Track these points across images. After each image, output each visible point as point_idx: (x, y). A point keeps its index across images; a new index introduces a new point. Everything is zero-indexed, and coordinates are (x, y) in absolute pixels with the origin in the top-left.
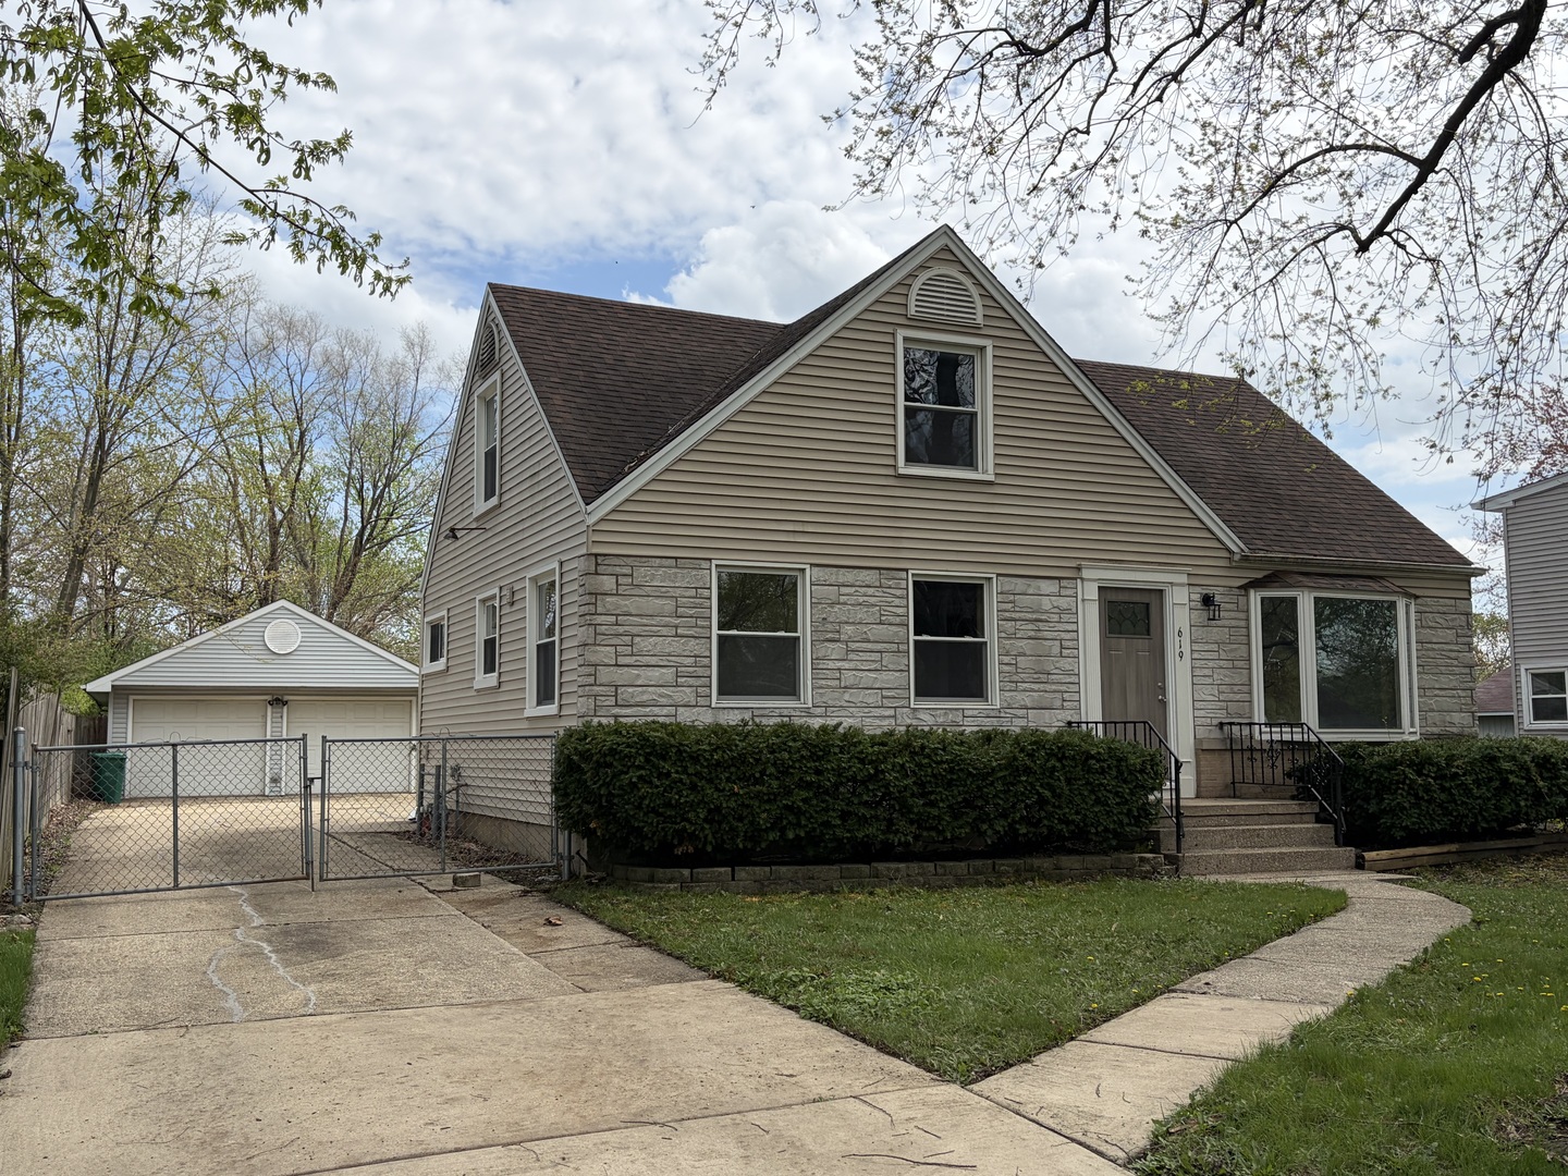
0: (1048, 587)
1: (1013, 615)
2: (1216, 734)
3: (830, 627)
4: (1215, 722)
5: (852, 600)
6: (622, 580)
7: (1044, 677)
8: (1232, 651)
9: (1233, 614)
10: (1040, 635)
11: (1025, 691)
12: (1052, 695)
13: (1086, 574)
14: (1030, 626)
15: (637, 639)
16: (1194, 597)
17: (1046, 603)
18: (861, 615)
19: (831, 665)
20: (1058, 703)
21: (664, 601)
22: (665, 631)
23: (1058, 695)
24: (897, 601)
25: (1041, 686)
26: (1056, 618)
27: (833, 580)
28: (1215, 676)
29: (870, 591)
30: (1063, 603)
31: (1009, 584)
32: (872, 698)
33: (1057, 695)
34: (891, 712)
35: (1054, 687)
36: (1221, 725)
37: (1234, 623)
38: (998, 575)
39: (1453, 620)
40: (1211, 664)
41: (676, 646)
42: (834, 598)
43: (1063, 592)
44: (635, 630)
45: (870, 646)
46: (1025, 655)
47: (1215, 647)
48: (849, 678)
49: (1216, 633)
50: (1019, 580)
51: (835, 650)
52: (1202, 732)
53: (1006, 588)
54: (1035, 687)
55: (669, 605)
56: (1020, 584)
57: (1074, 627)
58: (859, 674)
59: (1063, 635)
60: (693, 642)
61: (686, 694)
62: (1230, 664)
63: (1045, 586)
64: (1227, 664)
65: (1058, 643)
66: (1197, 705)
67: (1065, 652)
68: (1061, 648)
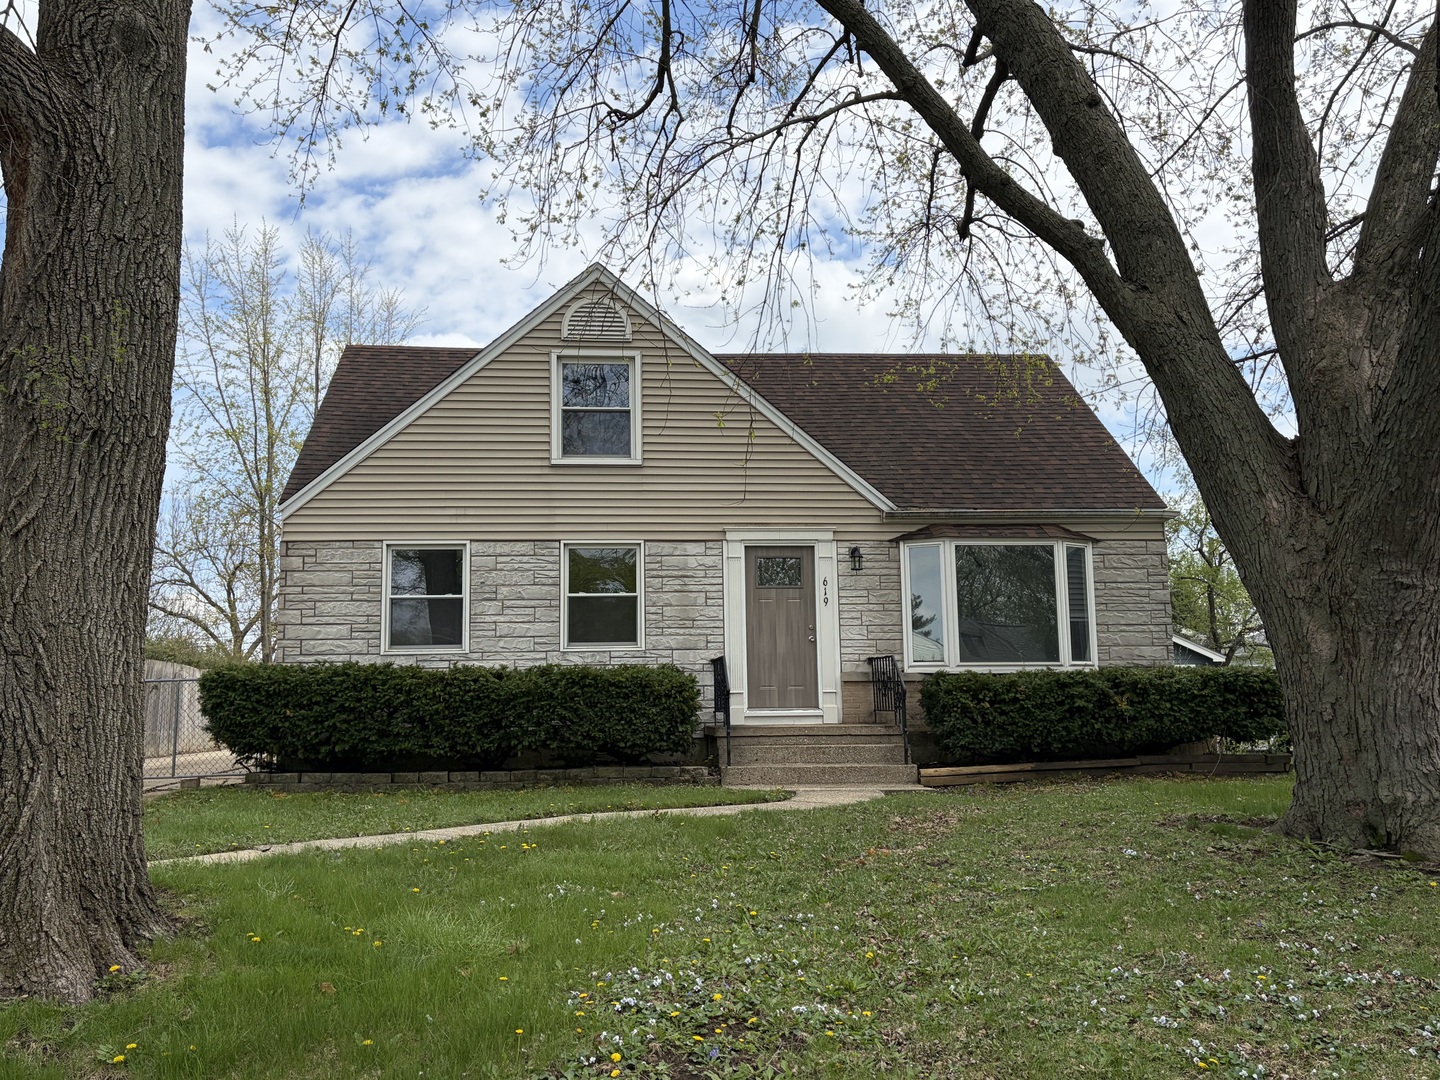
0: (699, 548)
1: (660, 573)
2: (866, 668)
3: (487, 589)
4: (863, 658)
5: (509, 567)
6: (307, 560)
7: (689, 623)
8: (881, 596)
9: (884, 564)
10: (685, 588)
11: (670, 635)
12: (697, 638)
13: (729, 536)
14: (677, 582)
15: (318, 604)
16: (841, 551)
17: (692, 562)
18: (516, 578)
19: (488, 619)
20: (703, 645)
21: (342, 574)
22: (342, 597)
23: (703, 638)
24: (550, 566)
25: (687, 631)
26: (702, 574)
27: (491, 551)
28: (864, 618)
29: (525, 559)
30: (708, 561)
31: (655, 548)
32: (523, 644)
33: (701, 638)
34: (543, 655)
35: (698, 631)
36: (870, 660)
37: (884, 571)
38: (645, 541)
39: (1143, 560)
40: (860, 608)
41: (352, 608)
42: (492, 566)
43: (709, 552)
44: (317, 597)
45: (524, 603)
46: (671, 605)
47: (865, 593)
48: (503, 629)
49: (864, 581)
50: (666, 545)
51: (492, 607)
52: (849, 667)
53: (653, 551)
54: (681, 631)
55: (347, 577)
56: (667, 548)
57: (719, 581)
58: (513, 625)
59: (708, 588)
60: (366, 604)
61: (359, 645)
62: (881, 608)
63: (691, 548)
64: (876, 607)
65: (703, 595)
66: (844, 643)
67: (710, 602)
68: (707, 598)
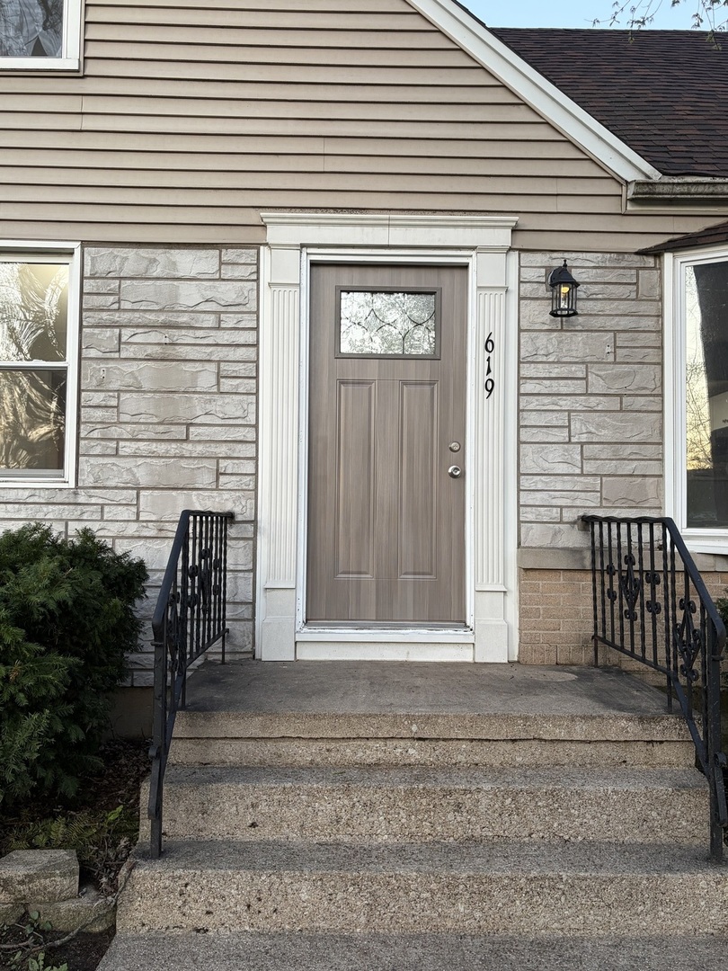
0: (204, 263)
1: (116, 317)
2: (576, 539)
4: (570, 515)
7: (179, 432)
8: (617, 377)
9: (624, 307)
10: (171, 352)
12: (194, 464)
13: (273, 235)
14: (155, 337)
16: (529, 274)
17: (189, 295)
20: (206, 479)
23: (211, 464)
25: (173, 448)
26: (210, 321)
28: (575, 426)
30: (228, 292)
31: (105, 260)
33: (206, 463)
35: (200, 448)
36: (587, 522)
37: (625, 323)
38: (85, 244)
40: (566, 403)
43: (228, 272)
46: (139, 391)
47: (579, 371)
49: (578, 344)
50: (131, 253)
52: (536, 536)
53: (102, 268)
54: (161, 448)
56: (132, 260)
57: (250, 337)
59: (219, 354)
62: (614, 404)
63: (187, 262)
64: (604, 403)
65: (212, 367)
66: (526, 483)
67: (227, 385)
68: (219, 376)
